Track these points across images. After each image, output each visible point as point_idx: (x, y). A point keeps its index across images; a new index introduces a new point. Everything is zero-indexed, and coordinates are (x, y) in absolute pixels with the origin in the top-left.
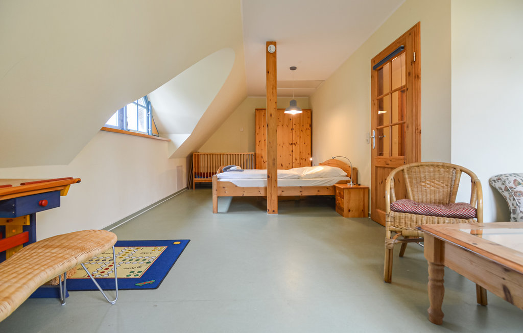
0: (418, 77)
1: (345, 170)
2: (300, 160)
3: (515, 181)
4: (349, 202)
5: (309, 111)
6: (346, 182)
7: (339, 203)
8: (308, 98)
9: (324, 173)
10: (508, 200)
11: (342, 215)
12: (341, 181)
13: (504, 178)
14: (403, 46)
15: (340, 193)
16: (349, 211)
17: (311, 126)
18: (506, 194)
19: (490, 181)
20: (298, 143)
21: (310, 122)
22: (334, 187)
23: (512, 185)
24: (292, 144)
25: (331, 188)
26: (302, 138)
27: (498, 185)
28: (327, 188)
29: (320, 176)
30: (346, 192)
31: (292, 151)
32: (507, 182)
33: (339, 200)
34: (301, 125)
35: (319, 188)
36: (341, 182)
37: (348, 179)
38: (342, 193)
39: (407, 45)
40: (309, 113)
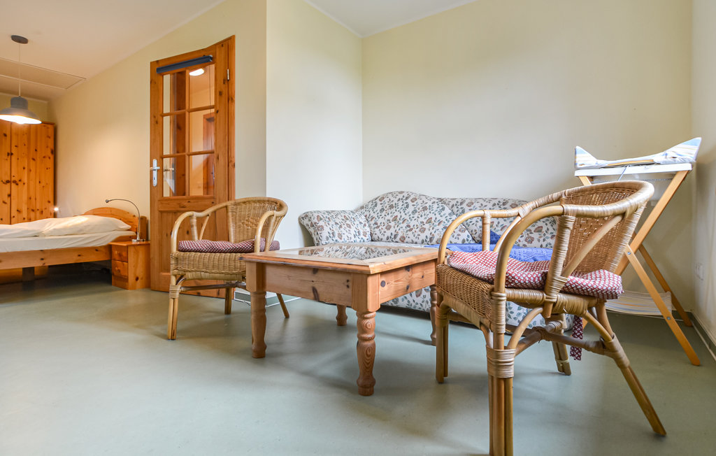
0: (230, 99)
1: (127, 222)
2: (28, 214)
3: (318, 216)
4: (136, 267)
5: (49, 126)
6: (130, 238)
7: (119, 271)
8: (46, 102)
9: (89, 226)
10: (313, 236)
11: (125, 288)
12: (121, 237)
13: (310, 215)
14: (211, 56)
15: (120, 255)
16: (137, 279)
17: (54, 152)
18: (311, 230)
19: (299, 219)
20: (25, 180)
21: (51, 145)
22: (109, 247)
23: (316, 220)
24: (8, 182)
25: (104, 250)
26: (32, 173)
27: (306, 222)
28: (96, 249)
29: (81, 230)
30: (131, 251)
31: (10, 195)
32: (312, 217)
33: (118, 266)
34: (32, 149)
35: (80, 251)
36: (121, 239)
37: (132, 233)
38: (124, 254)
39: (217, 57)
40: (51, 130)
